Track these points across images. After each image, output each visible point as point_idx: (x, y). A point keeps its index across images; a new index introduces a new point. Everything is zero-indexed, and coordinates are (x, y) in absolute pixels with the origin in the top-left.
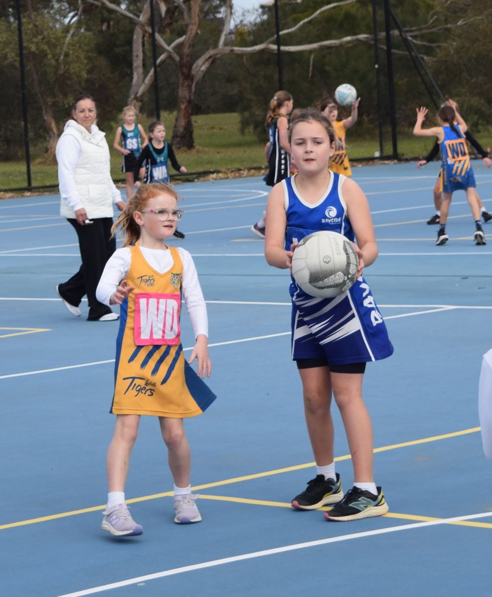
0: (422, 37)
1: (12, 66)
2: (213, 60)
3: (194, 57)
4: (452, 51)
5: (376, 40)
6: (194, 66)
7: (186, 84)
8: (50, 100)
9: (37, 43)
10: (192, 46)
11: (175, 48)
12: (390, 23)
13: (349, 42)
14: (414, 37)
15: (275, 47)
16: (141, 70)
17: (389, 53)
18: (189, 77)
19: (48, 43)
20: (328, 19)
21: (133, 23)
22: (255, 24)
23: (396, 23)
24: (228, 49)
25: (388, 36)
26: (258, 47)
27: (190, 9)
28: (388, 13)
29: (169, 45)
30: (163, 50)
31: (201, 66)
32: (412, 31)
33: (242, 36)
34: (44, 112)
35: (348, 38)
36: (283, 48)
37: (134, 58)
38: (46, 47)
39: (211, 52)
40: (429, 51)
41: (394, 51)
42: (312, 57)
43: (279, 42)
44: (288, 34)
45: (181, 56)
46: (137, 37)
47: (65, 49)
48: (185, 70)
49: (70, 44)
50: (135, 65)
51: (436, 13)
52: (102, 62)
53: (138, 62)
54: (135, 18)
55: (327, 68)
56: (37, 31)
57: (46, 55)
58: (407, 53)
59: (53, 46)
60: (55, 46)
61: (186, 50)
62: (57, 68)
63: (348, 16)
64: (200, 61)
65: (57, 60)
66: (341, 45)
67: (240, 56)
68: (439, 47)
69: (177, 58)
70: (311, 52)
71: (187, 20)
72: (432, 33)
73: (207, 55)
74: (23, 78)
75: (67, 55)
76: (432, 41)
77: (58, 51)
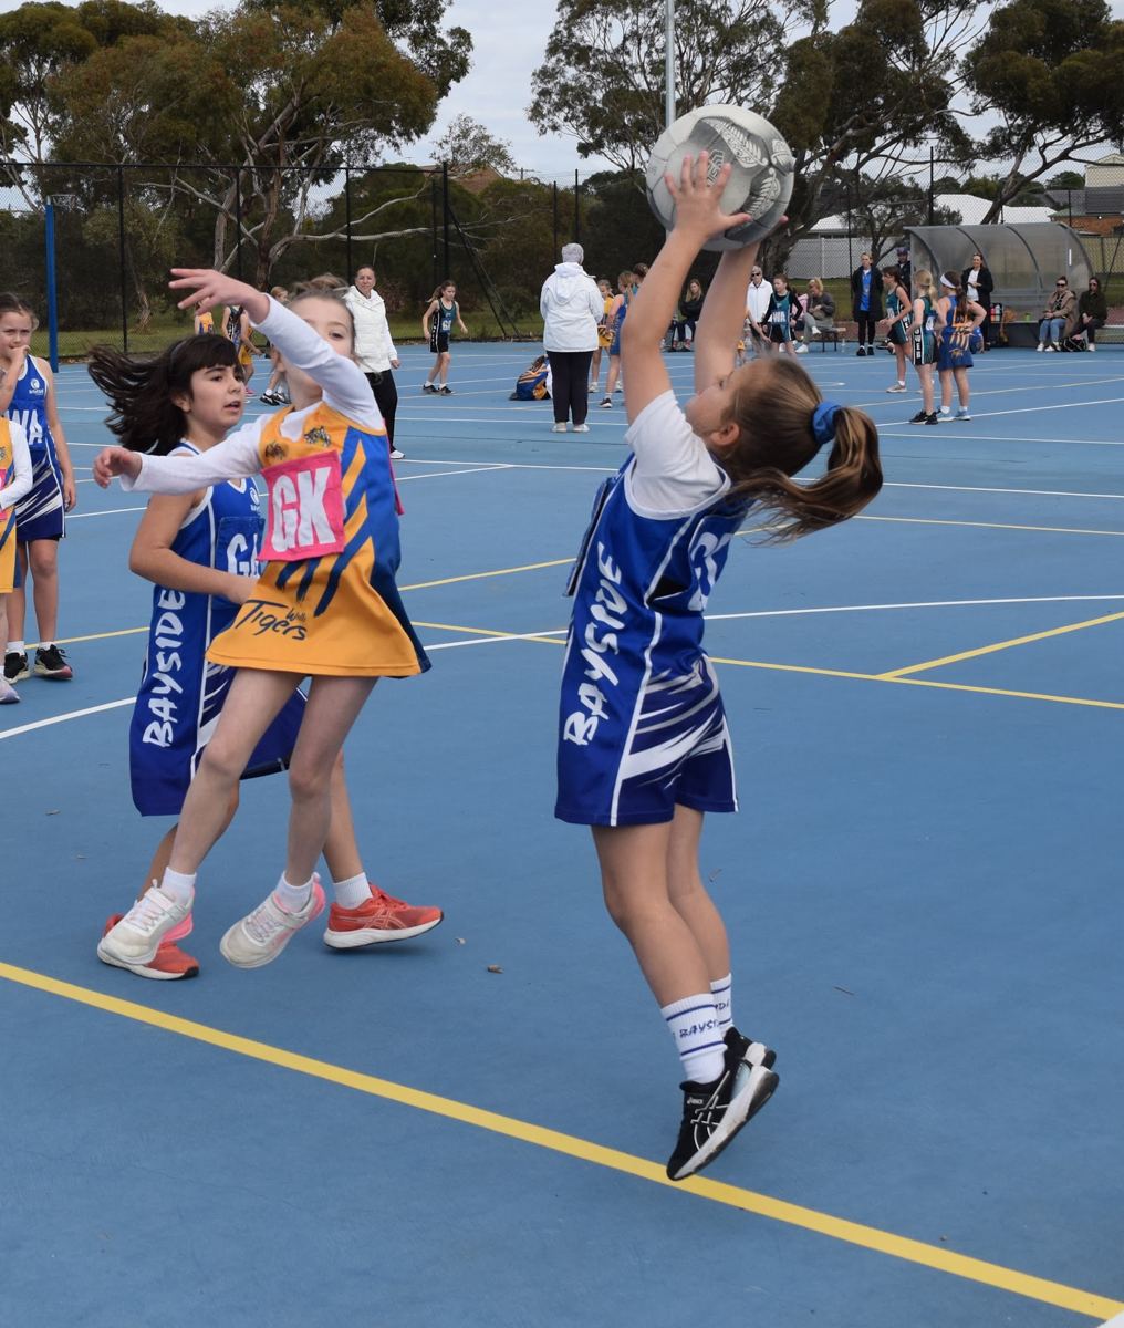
0: (474, 232)
1: (111, 245)
2: (288, 245)
3: (272, 244)
4: (501, 245)
5: (435, 234)
6: (271, 251)
7: (263, 266)
8: (143, 277)
9: (133, 226)
10: (270, 232)
11: (253, 234)
12: (448, 217)
13: (409, 234)
14: (468, 231)
15: (346, 236)
16: (221, 253)
17: (446, 244)
18: (266, 260)
19: (143, 225)
20: (391, 212)
21: (216, 210)
22: (327, 215)
23: (453, 217)
24: (301, 236)
25: (446, 228)
26: (328, 236)
27: (269, 200)
28: (446, 208)
29: (248, 230)
30: (245, 235)
31: (277, 251)
32: (466, 226)
33: (308, 225)
34: (137, 287)
35: (409, 231)
36: (352, 237)
37: (217, 242)
38: (141, 230)
39: (287, 239)
40: (480, 244)
41: (450, 243)
42: (376, 246)
43: (349, 231)
44: (356, 225)
45: (260, 242)
46: (221, 223)
47: (158, 231)
48: (263, 254)
49: (163, 228)
50: (217, 248)
51: (488, 211)
52: (189, 244)
53: (219, 246)
54: (218, 204)
55: (388, 256)
56: (135, 215)
57: (140, 237)
58: (461, 246)
59: (147, 229)
60: (149, 229)
61: (265, 236)
62: (150, 249)
63: (409, 210)
64: (277, 247)
65: (150, 242)
66: (402, 236)
67: (312, 243)
68: (490, 241)
69: (256, 243)
70: (375, 241)
71: (266, 210)
72: (484, 228)
73: (283, 242)
74: (123, 256)
75: (159, 237)
76: (483, 236)
77: (152, 232)
